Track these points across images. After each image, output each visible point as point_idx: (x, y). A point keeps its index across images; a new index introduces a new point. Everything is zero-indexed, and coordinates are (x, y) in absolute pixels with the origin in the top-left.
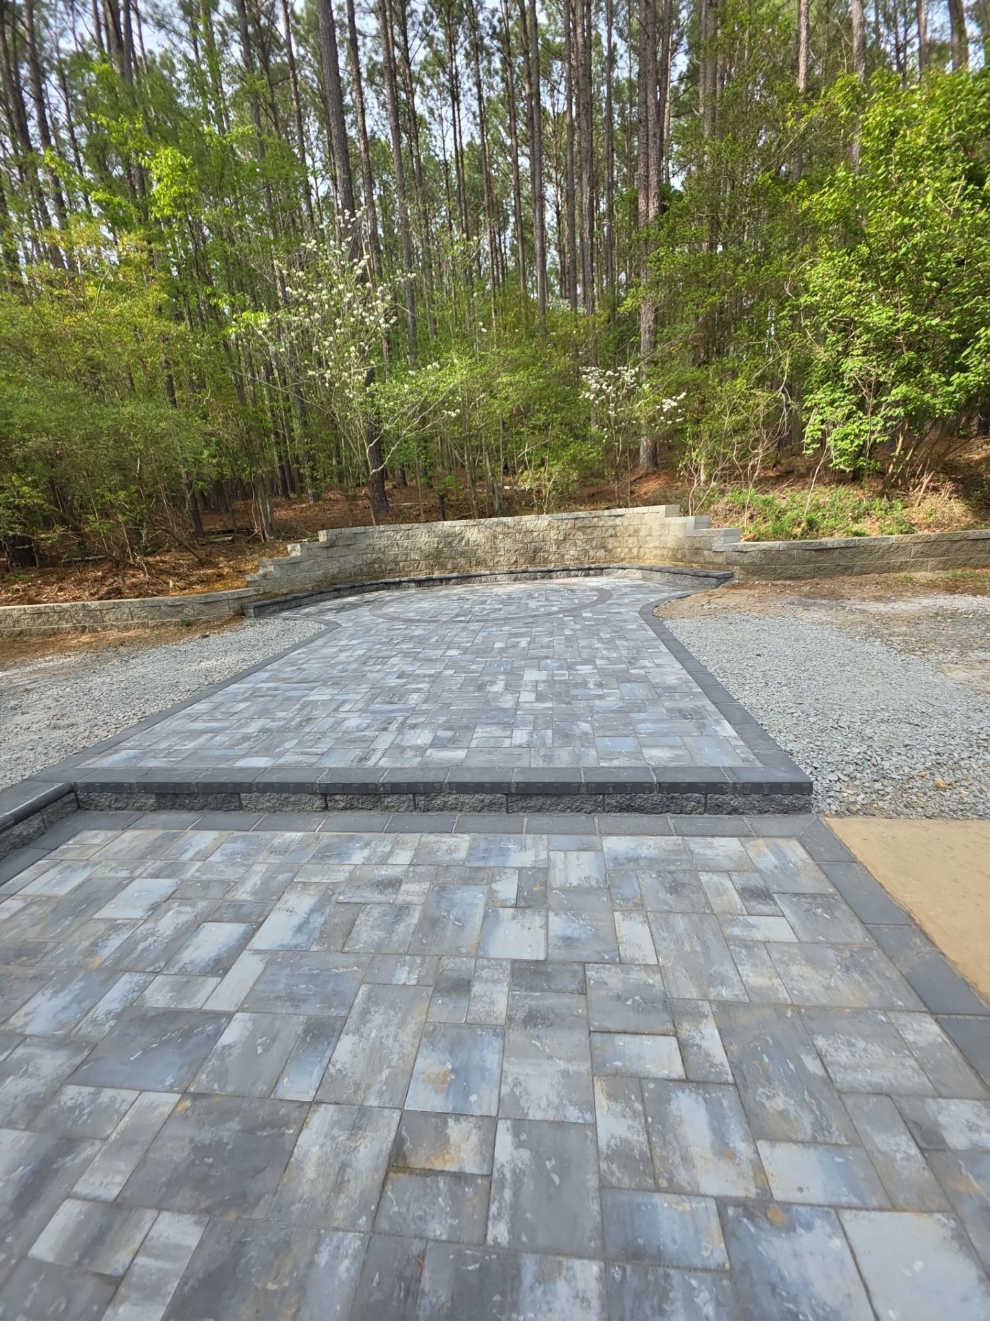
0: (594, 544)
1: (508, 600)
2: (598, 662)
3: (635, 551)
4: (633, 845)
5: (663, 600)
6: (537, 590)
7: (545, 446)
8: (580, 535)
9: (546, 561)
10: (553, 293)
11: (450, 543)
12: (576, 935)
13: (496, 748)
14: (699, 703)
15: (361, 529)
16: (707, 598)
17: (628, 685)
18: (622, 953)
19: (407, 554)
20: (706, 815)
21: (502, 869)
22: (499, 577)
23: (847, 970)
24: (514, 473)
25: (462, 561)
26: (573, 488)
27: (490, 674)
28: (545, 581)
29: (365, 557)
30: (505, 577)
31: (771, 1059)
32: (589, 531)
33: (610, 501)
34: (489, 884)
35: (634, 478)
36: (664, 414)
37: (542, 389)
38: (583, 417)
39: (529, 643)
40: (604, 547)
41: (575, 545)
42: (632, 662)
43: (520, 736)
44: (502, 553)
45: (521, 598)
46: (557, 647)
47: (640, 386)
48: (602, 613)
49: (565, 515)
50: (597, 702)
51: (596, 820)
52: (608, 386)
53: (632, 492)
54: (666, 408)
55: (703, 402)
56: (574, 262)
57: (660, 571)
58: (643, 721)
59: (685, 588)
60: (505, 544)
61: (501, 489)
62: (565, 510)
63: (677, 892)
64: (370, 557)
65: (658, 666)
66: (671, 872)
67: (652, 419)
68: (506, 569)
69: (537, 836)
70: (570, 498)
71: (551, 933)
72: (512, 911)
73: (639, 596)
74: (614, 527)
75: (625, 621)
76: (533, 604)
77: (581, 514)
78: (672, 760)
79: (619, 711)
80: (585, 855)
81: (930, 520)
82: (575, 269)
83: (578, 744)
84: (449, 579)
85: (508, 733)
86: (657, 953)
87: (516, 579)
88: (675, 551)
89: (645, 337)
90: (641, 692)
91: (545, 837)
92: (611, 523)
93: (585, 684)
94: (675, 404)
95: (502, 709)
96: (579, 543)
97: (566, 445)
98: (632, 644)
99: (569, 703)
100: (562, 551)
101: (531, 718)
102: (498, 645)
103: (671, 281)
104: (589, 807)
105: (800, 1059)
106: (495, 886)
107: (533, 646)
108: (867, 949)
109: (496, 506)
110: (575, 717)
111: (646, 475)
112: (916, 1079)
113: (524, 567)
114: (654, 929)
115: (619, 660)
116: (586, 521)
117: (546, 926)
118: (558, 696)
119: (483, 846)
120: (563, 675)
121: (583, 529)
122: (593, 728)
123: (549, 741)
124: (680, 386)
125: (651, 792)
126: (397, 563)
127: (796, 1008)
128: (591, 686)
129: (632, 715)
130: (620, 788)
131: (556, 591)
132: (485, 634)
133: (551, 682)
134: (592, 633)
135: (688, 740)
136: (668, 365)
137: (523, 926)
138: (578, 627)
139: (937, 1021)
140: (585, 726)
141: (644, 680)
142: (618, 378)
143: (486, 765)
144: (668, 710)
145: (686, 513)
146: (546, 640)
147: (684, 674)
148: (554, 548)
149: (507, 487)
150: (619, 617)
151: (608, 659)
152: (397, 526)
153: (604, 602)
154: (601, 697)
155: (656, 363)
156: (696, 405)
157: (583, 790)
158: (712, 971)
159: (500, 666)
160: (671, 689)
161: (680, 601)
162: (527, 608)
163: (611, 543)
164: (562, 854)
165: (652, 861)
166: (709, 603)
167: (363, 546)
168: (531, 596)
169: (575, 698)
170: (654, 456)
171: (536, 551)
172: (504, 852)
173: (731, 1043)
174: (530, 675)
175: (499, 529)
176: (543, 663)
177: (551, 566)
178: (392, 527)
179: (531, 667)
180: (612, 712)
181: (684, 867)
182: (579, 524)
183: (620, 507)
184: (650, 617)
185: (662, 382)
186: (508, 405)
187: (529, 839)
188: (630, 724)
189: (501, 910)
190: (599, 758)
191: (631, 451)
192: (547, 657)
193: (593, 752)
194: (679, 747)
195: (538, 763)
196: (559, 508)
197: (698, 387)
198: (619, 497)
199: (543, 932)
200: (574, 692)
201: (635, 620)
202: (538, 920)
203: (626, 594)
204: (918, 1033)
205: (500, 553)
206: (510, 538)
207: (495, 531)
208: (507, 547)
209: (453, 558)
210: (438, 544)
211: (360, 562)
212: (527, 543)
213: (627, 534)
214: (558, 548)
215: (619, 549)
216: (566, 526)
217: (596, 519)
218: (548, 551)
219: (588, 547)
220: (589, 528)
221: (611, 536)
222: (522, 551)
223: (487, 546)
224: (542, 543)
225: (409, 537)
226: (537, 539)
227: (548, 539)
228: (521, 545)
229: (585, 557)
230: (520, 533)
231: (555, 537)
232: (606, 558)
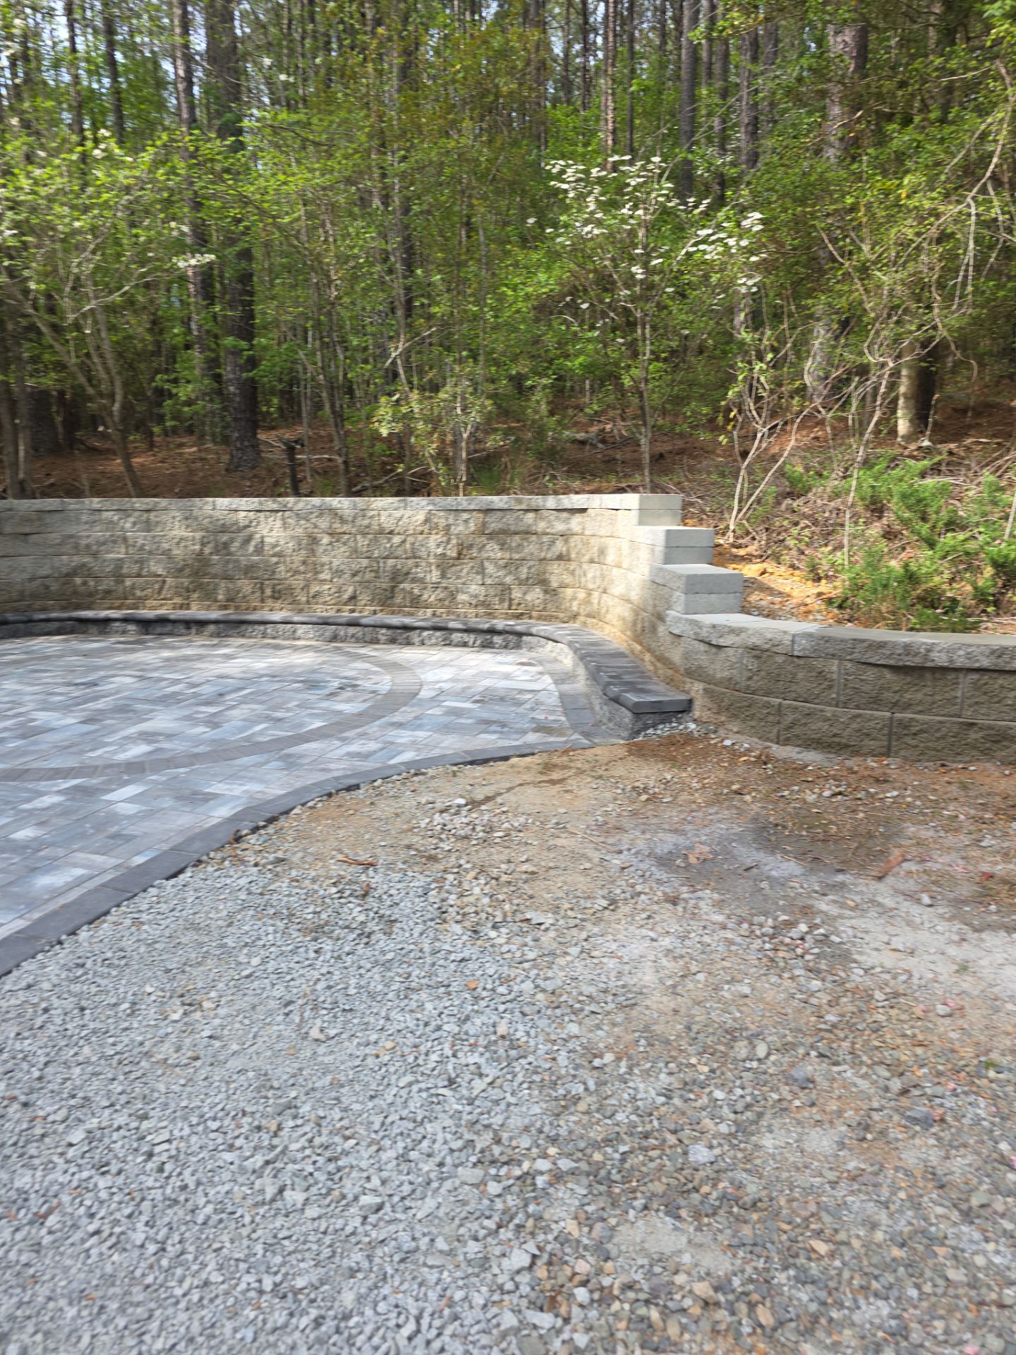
0: (524, 572)
8: (493, 550)
9: (416, 602)
11: (226, 545)
15: (51, 503)
19: (141, 562)
25: (246, 586)
29: (56, 561)
32: (515, 541)
40: (543, 582)
41: (482, 571)
44: (326, 574)
49: (465, 502)
60: (335, 557)
64: (67, 561)
74: (566, 536)
77: (499, 501)
84: (202, 624)
87: (334, 638)
92: (560, 527)
96: (490, 568)
100: (452, 582)
113: (359, 614)
116: (510, 519)
121: (501, 536)
126: (119, 577)
148: (435, 576)
152: (126, 502)
163: (556, 574)
167: (55, 537)
175: (324, 523)
177: (420, 618)
178: (116, 502)
182: (494, 524)
205: (322, 576)
206: (345, 544)
207: (316, 527)
208: (336, 563)
209: (229, 578)
210: (203, 544)
211: (45, 571)
212: (376, 560)
213: (587, 558)
214: (443, 576)
215: (569, 592)
216: (465, 527)
217: (531, 515)
218: (422, 581)
219: (508, 580)
220: (516, 533)
221: (560, 557)
222: (369, 576)
223: (298, 558)
224: (410, 562)
225: (148, 526)
226: (399, 552)
227: (423, 554)
228: (365, 562)
229: (502, 601)
230: (364, 534)
231: (440, 551)
232: (544, 609)
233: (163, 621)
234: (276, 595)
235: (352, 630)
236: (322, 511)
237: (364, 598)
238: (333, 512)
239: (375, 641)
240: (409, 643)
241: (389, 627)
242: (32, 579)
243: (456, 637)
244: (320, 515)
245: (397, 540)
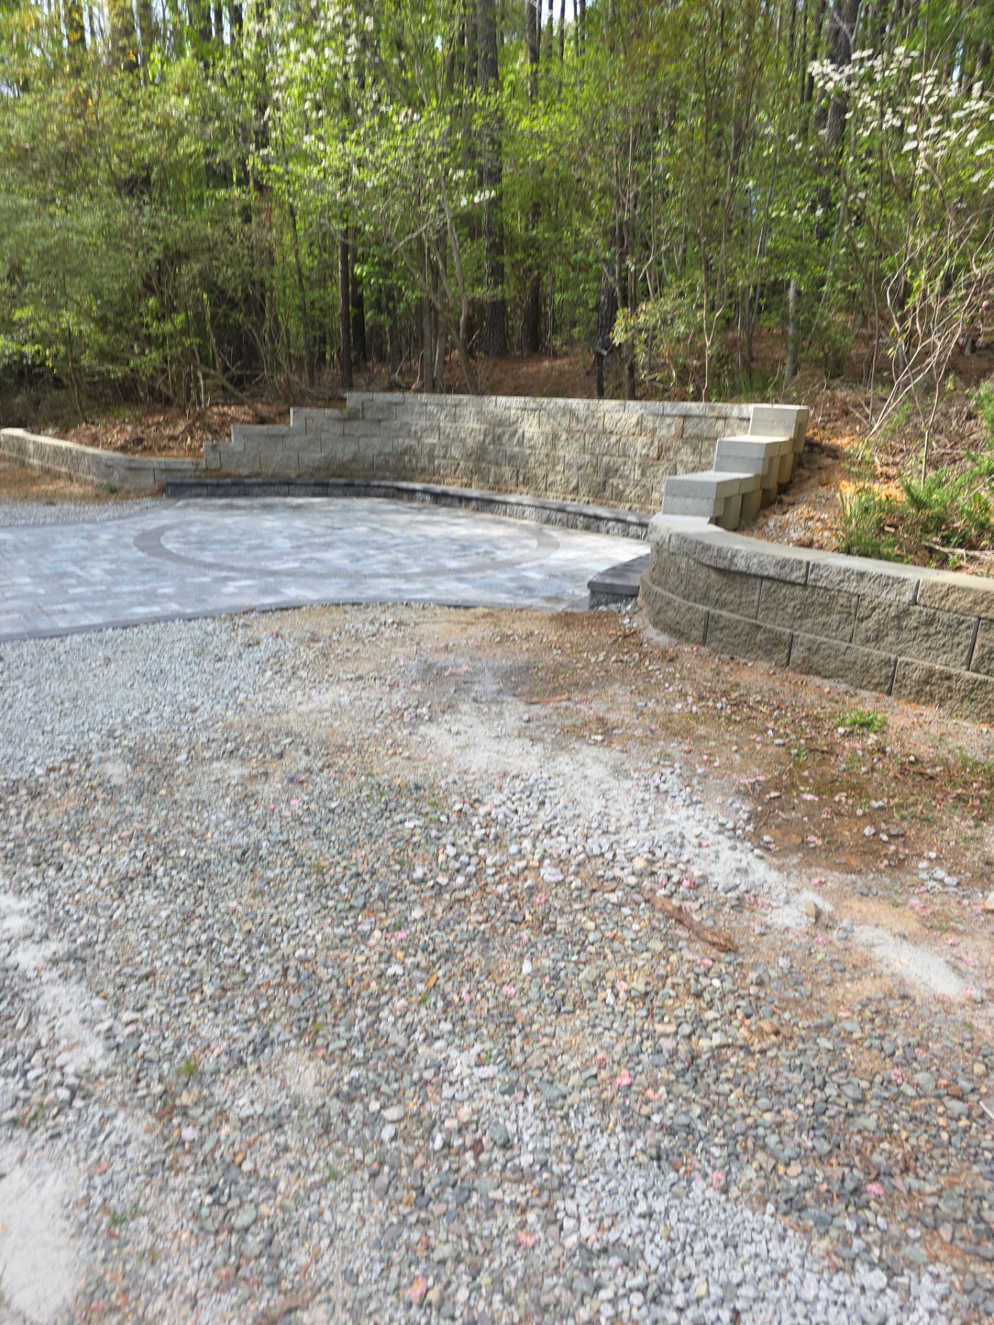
8: (686, 454)
9: (619, 496)
15: (396, 396)
19: (446, 447)
25: (507, 471)
29: (396, 442)
41: (674, 473)
64: (402, 443)
84: (469, 500)
96: (681, 469)
116: (704, 425)
121: (695, 441)
126: (431, 458)
148: (637, 474)
171: (609, 473)
175: (565, 422)
178: (438, 398)
182: (691, 430)
205: (558, 468)
206: (576, 441)
207: (559, 425)
208: (568, 457)
209: (498, 464)
210: (485, 436)
211: (388, 449)
212: (597, 456)
214: (643, 474)
216: (667, 431)
217: (721, 422)
218: (627, 478)
220: (707, 439)
222: (589, 470)
223: (544, 451)
224: (620, 460)
225: (455, 418)
226: (614, 450)
227: (632, 453)
228: (588, 458)
230: (591, 433)
231: (644, 451)
233: (445, 495)
234: (526, 482)
235: (560, 515)
237: (583, 490)
238: (572, 413)
239: (575, 527)
240: (598, 531)
241: (585, 516)
242: (379, 454)
243: (632, 529)
244: (564, 414)
245: (613, 439)
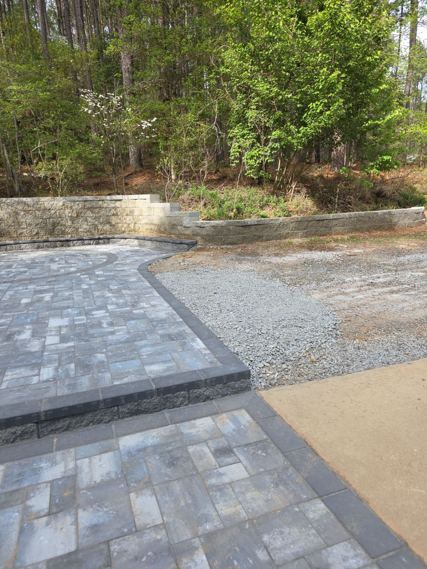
0: (101, 220)
1: (32, 264)
2: (109, 307)
3: (132, 226)
4: (141, 439)
5: (154, 260)
6: (57, 256)
7: (55, 144)
8: (89, 214)
9: (64, 233)
10: (53, 29)
12: (101, 521)
13: (25, 386)
14: (181, 329)
16: (182, 258)
17: (133, 322)
18: (137, 523)
20: (190, 405)
21: (35, 487)
22: (23, 246)
23: (277, 485)
24: (31, 163)
26: (81, 178)
27: (18, 325)
28: (64, 249)
30: (29, 246)
31: (238, 562)
32: (97, 210)
33: (111, 189)
34: (23, 502)
35: (127, 174)
36: (144, 131)
37: (50, 100)
38: (84, 126)
39: (52, 297)
40: (109, 223)
41: (86, 220)
42: (134, 305)
43: (47, 373)
44: (24, 226)
45: (44, 262)
46: (76, 299)
47: (125, 109)
48: (111, 271)
49: (76, 198)
50: (110, 337)
51: (113, 427)
52: (102, 105)
53: (126, 184)
54: (144, 127)
55: (168, 126)
56: (67, 9)
57: (150, 240)
58: (144, 346)
59: (168, 251)
60: (27, 219)
61: (20, 175)
62: (76, 194)
63: (173, 465)
65: (153, 306)
66: (169, 452)
67: (135, 134)
68: (29, 239)
69: (65, 451)
70: (80, 186)
71: (81, 526)
72: (45, 519)
73: (137, 258)
74: (115, 208)
75: (128, 276)
76: (54, 266)
77: (89, 198)
78: (166, 371)
79: (126, 342)
80: (106, 456)
81: (298, 209)
82: (69, 15)
83: (96, 370)
85: (36, 372)
86: (162, 514)
87: (38, 247)
88: (159, 226)
89: (126, 75)
90: (142, 325)
91: (72, 450)
92: (113, 205)
93: (100, 325)
94: (150, 125)
95: (30, 353)
96: (89, 219)
97: (72, 146)
98: (134, 292)
99: (88, 341)
101: (56, 356)
102: (24, 301)
103: (141, 41)
104: (107, 418)
105: (255, 555)
106: (29, 503)
107: (55, 299)
108: (286, 469)
109: (17, 188)
110: (93, 351)
111: (136, 172)
112: (316, 541)
113: (44, 238)
114: (159, 497)
115: (125, 304)
116: (94, 203)
117: (76, 522)
118: (79, 337)
119: (16, 471)
120: (82, 319)
121: (91, 209)
122: (107, 357)
123: (72, 373)
124: (153, 113)
125: (152, 397)
127: (250, 520)
128: (105, 325)
129: (136, 343)
130: (129, 398)
131: (74, 256)
132: (11, 293)
133: (72, 326)
134: (104, 286)
135: (175, 355)
136: (143, 97)
137: (56, 529)
138: (92, 282)
139: (323, 501)
140: (101, 357)
141: (143, 317)
142: (108, 101)
143: (16, 402)
144: (162, 336)
145: (164, 200)
146: (67, 294)
147: (171, 310)
148: (70, 223)
149: (25, 174)
150: (123, 273)
151: (117, 304)
153: (111, 263)
154: (112, 333)
155: (135, 95)
156: (164, 127)
157: (102, 405)
158: (199, 515)
159: (27, 318)
160: (162, 321)
161: (165, 261)
162: (50, 270)
163: (114, 220)
164: (87, 460)
165: (155, 447)
166: (184, 261)
168: (52, 260)
169: (92, 336)
170: (140, 160)
171: (54, 225)
172: (37, 472)
173: (214, 561)
174: (54, 323)
175: (20, 207)
176: (65, 312)
177: (68, 237)
179: (54, 316)
180: (121, 343)
181: (178, 445)
182: (88, 205)
183: (119, 194)
184: (146, 272)
185: (140, 108)
186: (20, 109)
187: (58, 455)
188: (135, 350)
189: (36, 521)
190: (113, 379)
191: (123, 155)
192: (68, 307)
193: (108, 375)
194: (170, 361)
195: (63, 391)
196: (71, 193)
197: (164, 115)
198: (118, 187)
199: (74, 527)
200: (91, 331)
201: (135, 275)
202: (69, 519)
203: (128, 257)
204: (314, 511)
205: (22, 227)
206: (31, 214)
207: (16, 208)
208: (28, 221)
212: (46, 219)
213: (125, 214)
214: (73, 223)
215: (120, 225)
216: (78, 206)
217: (101, 202)
218: (65, 225)
219: (96, 223)
220: (96, 208)
221: (113, 215)
222: (42, 225)
224: (59, 219)
226: (54, 216)
227: (64, 216)
228: (41, 220)
229: (95, 230)
230: (39, 210)
231: (70, 215)
232: (111, 231)
235: (45, 244)
236: (18, 203)
237: (42, 233)
238: (25, 203)
240: (69, 246)
241: (60, 241)
243: (86, 242)
244: (18, 204)
245: (52, 212)
